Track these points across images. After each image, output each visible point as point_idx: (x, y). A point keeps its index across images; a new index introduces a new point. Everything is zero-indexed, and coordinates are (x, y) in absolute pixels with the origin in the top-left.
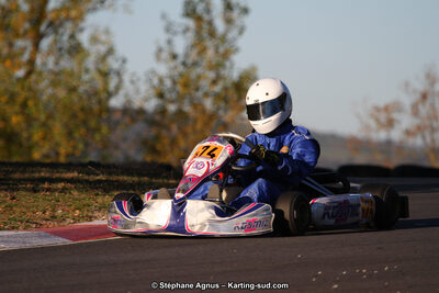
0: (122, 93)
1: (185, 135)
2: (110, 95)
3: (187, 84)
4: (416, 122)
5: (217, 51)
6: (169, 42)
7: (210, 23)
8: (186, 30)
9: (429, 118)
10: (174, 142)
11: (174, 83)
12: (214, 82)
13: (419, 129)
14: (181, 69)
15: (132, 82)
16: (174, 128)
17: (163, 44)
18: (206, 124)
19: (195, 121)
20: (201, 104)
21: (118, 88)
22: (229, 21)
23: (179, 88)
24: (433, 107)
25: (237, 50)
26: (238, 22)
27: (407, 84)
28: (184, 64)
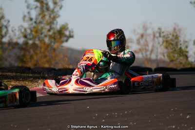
0: (8, 35)
1: (37, 54)
2: (3, 37)
3: (37, 31)
4: (139, 47)
5: (50, 17)
6: (29, 13)
7: (47, 4)
8: (36, 7)
9: (144, 45)
10: (31, 57)
11: (31, 31)
12: (49, 30)
13: (140, 50)
14: (34, 24)
15: (13, 31)
16: (32, 51)
17: (26, 14)
18: (46, 49)
19: (41, 48)
20: (43, 40)
21: (6, 33)
22: (55, 3)
23: (33, 33)
24: (146, 40)
25: (59, 16)
26: (59, 4)
27: (135, 31)
28: (35, 22)
